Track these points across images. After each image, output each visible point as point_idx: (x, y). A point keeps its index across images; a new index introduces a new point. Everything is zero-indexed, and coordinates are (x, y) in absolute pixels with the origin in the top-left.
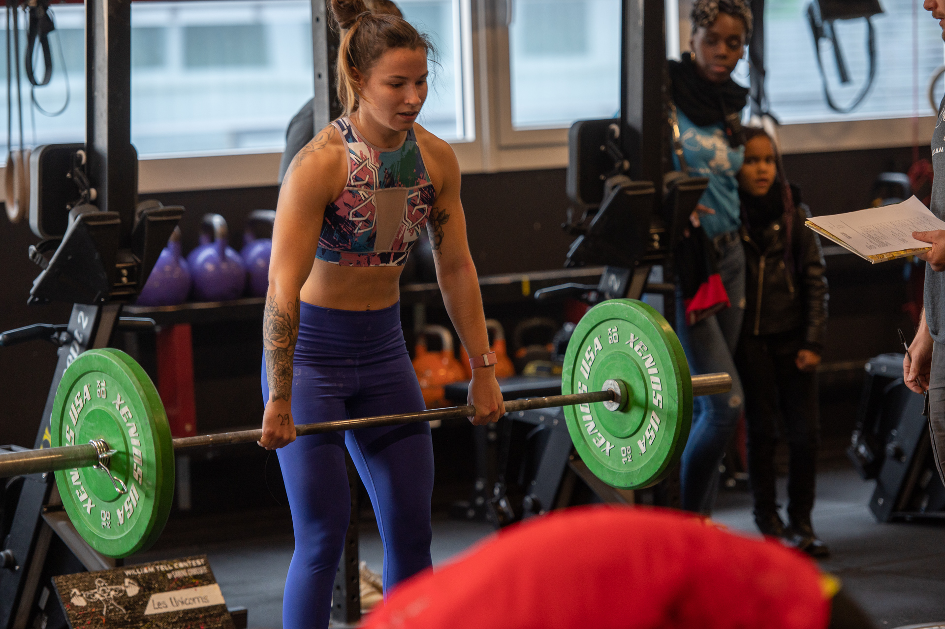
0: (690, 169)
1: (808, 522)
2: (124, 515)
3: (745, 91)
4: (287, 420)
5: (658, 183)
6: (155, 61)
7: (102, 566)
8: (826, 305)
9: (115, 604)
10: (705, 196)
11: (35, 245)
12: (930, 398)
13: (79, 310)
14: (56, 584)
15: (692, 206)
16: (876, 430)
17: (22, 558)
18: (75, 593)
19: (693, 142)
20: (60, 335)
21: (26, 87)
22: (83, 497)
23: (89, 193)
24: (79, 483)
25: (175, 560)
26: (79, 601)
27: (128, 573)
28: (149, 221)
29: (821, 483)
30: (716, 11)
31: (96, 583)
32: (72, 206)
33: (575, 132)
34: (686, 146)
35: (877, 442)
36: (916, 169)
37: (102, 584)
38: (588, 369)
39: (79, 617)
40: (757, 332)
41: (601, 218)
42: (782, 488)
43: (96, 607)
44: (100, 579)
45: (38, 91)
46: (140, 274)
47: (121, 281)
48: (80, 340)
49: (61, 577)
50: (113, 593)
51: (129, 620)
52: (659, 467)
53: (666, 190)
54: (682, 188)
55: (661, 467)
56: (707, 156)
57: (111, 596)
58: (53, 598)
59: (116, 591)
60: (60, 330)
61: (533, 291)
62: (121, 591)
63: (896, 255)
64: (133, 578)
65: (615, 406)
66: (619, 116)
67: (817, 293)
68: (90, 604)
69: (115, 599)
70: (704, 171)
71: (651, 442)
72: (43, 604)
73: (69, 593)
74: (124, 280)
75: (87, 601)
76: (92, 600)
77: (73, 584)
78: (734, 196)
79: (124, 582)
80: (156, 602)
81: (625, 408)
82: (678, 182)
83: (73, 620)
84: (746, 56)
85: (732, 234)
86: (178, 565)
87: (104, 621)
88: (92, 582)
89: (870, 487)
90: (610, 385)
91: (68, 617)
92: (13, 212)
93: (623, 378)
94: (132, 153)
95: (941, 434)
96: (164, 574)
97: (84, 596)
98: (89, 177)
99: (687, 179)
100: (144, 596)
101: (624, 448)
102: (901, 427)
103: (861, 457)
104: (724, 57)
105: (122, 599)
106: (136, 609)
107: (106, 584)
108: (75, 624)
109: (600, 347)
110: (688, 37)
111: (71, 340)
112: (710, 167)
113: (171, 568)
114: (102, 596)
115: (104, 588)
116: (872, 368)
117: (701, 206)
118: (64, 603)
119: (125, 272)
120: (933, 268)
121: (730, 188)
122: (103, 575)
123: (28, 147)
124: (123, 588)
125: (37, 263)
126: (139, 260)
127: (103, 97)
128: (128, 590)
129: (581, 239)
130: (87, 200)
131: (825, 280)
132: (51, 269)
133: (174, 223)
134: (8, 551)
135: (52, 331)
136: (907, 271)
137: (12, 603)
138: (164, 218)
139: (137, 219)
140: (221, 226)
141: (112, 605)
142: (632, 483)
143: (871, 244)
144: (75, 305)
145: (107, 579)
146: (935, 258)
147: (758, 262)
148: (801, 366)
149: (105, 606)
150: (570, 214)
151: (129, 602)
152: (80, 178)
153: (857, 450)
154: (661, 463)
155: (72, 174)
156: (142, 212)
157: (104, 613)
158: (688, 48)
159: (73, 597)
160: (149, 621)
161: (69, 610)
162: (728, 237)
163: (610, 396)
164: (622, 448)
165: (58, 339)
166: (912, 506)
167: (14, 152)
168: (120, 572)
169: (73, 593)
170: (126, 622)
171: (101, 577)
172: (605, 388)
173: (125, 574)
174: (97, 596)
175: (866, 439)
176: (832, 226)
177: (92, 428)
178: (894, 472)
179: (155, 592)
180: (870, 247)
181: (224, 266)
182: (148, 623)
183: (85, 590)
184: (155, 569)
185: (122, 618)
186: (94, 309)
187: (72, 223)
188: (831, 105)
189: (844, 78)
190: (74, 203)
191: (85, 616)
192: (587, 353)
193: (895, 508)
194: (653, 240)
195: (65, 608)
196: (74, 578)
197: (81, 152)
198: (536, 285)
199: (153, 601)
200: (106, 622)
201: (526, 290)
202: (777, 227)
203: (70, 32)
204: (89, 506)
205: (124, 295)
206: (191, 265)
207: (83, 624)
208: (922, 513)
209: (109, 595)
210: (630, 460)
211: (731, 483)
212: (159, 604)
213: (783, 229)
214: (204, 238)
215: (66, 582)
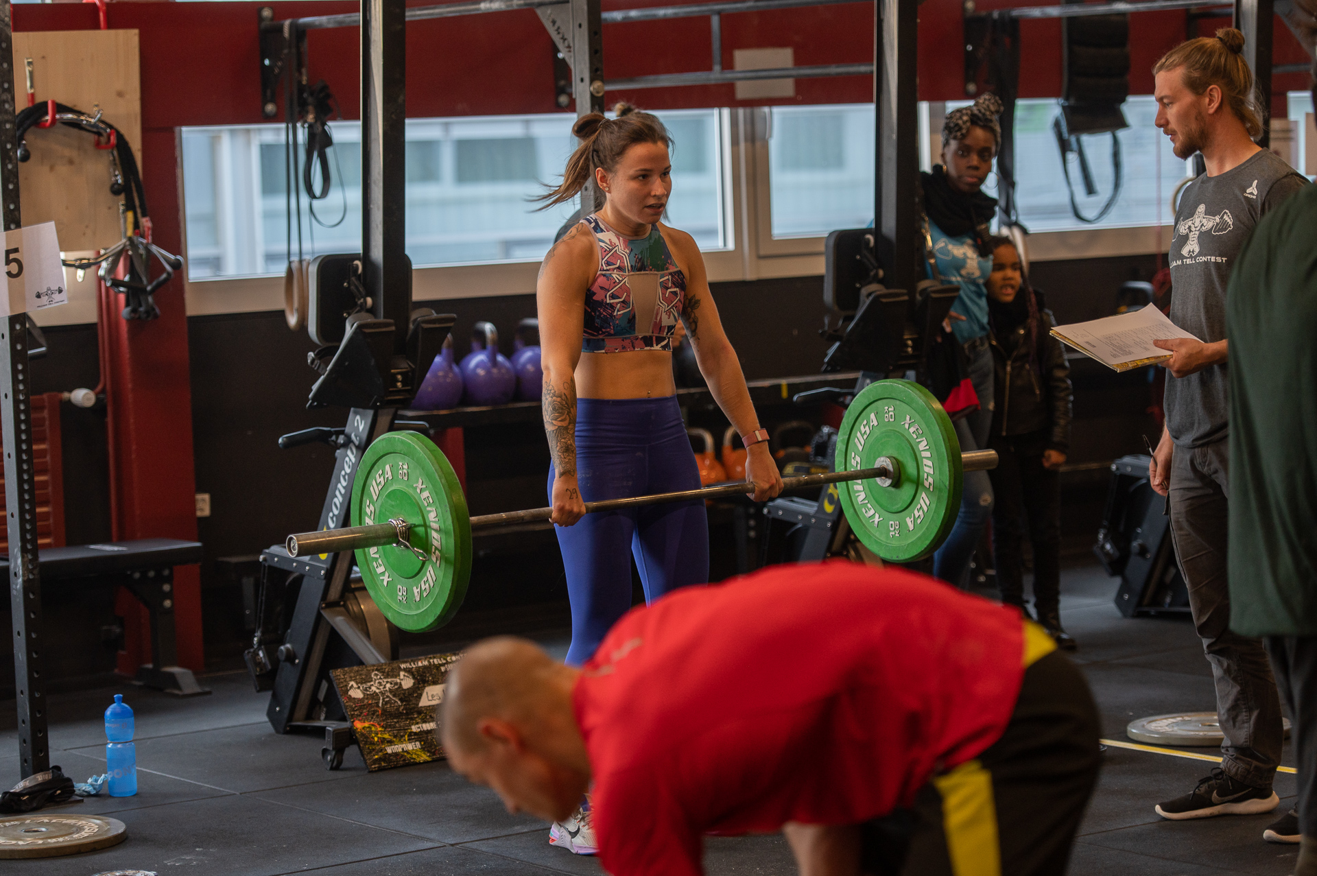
0: (942, 277)
1: (1057, 617)
2: (421, 593)
3: (994, 202)
4: (575, 494)
5: (912, 291)
6: (429, 175)
7: (378, 660)
8: (1070, 405)
9: (391, 696)
10: (956, 303)
11: (314, 352)
12: (1170, 499)
13: (356, 413)
14: (334, 677)
15: (944, 314)
16: (1122, 528)
17: (302, 652)
18: (352, 685)
19: (945, 251)
20: (337, 438)
21: (305, 199)
22: (381, 570)
23: (365, 302)
24: (377, 556)
25: (448, 654)
26: (357, 693)
27: (403, 666)
28: (422, 328)
29: (1065, 580)
30: (968, 124)
31: (372, 676)
32: (349, 315)
33: (832, 242)
34: (939, 255)
35: (1122, 539)
36: (1159, 276)
37: (379, 677)
38: (863, 443)
39: (357, 708)
40: (1004, 434)
41: (857, 325)
42: (1028, 582)
43: (373, 698)
44: (376, 672)
45: (316, 203)
46: (414, 378)
47: (396, 386)
48: (357, 443)
49: (339, 670)
50: (388, 686)
51: (405, 712)
52: (925, 546)
53: (919, 297)
54: (934, 295)
55: (928, 546)
56: (958, 265)
57: (387, 689)
58: (331, 690)
59: (391, 684)
60: (338, 433)
61: (791, 395)
62: (396, 684)
63: (1140, 363)
64: (408, 671)
65: (888, 482)
66: (873, 226)
67: (1062, 394)
68: (367, 696)
69: (391, 691)
70: (956, 279)
71: (919, 521)
72: (321, 696)
73: (346, 686)
74: (399, 384)
75: (364, 694)
76: (368, 693)
77: (351, 677)
78: (983, 302)
79: (399, 675)
80: (430, 695)
81: (897, 484)
82: (930, 289)
83: (350, 711)
84: (995, 168)
85: (981, 339)
86: (451, 659)
87: (380, 712)
88: (368, 675)
89: (1117, 582)
90: (883, 462)
91: (346, 709)
92: (292, 320)
93: (895, 455)
94: (406, 262)
95: (1182, 533)
96: (438, 667)
97: (361, 688)
98: (365, 285)
99: (940, 287)
100: (418, 688)
101: (893, 523)
102: (1146, 526)
103: (1107, 554)
104: (976, 168)
105: (398, 691)
106: (410, 701)
107: (382, 677)
108: (352, 715)
109: (875, 423)
110: (939, 151)
111: (348, 443)
112: (961, 276)
113: (444, 662)
114: (378, 689)
115: (380, 681)
116: (1117, 469)
117: (953, 313)
118: (341, 695)
119: (399, 377)
120: (1174, 374)
121: (980, 295)
122: (379, 668)
123: (307, 257)
124: (398, 681)
125: (316, 368)
126: (413, 367)
127: (378, 209)
128: (403, 683)
129: (837, 344)
130: (363, 308)
131: (1069, 382)
132: (328, 375)
133: (448, 330)
134: (288, 646)
135: (330, 434)
136: (1151, 375)
137: (291, 697)
138: (437, 326)
139: (411, 326)
140: (492, 332)
141: (388, 697)
142: (897, 557)
143: (1114, 352)
144: (352, 409)
145: (383, 672)
146: (1176, 366)
147: (1005, 368)
148: (1046, 465)
149: (381, 698)
150: (826, 321)
151: (404, 694)
152: (357, 288)
153: (1103, 547)
154: (928, 542)
155: (348, 283)
156: (415, 320)
157: (380, 705)
158: (940, 162)
159: (350, 689)
160: (423, 713)
161: (347, 702)
162: (978, 343)
163: (882, 472)
164: (891, 522)
165: (335, 442)
166: (1156, 601)
167: (293, 262)
168: (395, 665)
169: (350, 685)
170: (402, 714)
171: (377, 670)
172: (877, 465)
173: (400, 668)
174: (374, 688)
175: (1112, 536)
176: (1076, 335)
177: (393, 506)
178: (1138, 568)
179: (430, 685)
180: (1114, 356)
181: (495, 371)
182: (422, 715)
183: (362, 683)
184: (429, 662)
185: (398, 709)
186: (370, 413)
187: (349, 331)
188: (1078, 216)
189: (1090, 189)
190: (350, 311)
191: (362, 707)
192: (862, 427)
193: (1140, 604)
194: (907, 346)
195: (343, 700)
196: (351, 672)
197: (357, 262)
198: (793, 389)
199: (427, 693)
200: (382, 714)
201: (785, 394)
202: (1022, 332)
203: (346, 145)
204: (386, 579)
205: (399, 399)
206: (463, 370)
207: (360, 715)
208: (1166, 608)
209: (385, 687)
210: (897, 535)
211: (982, 579)
212: (433, 696)
213: (1028, 333)
214: (475, 345)
215: (344, 675)
